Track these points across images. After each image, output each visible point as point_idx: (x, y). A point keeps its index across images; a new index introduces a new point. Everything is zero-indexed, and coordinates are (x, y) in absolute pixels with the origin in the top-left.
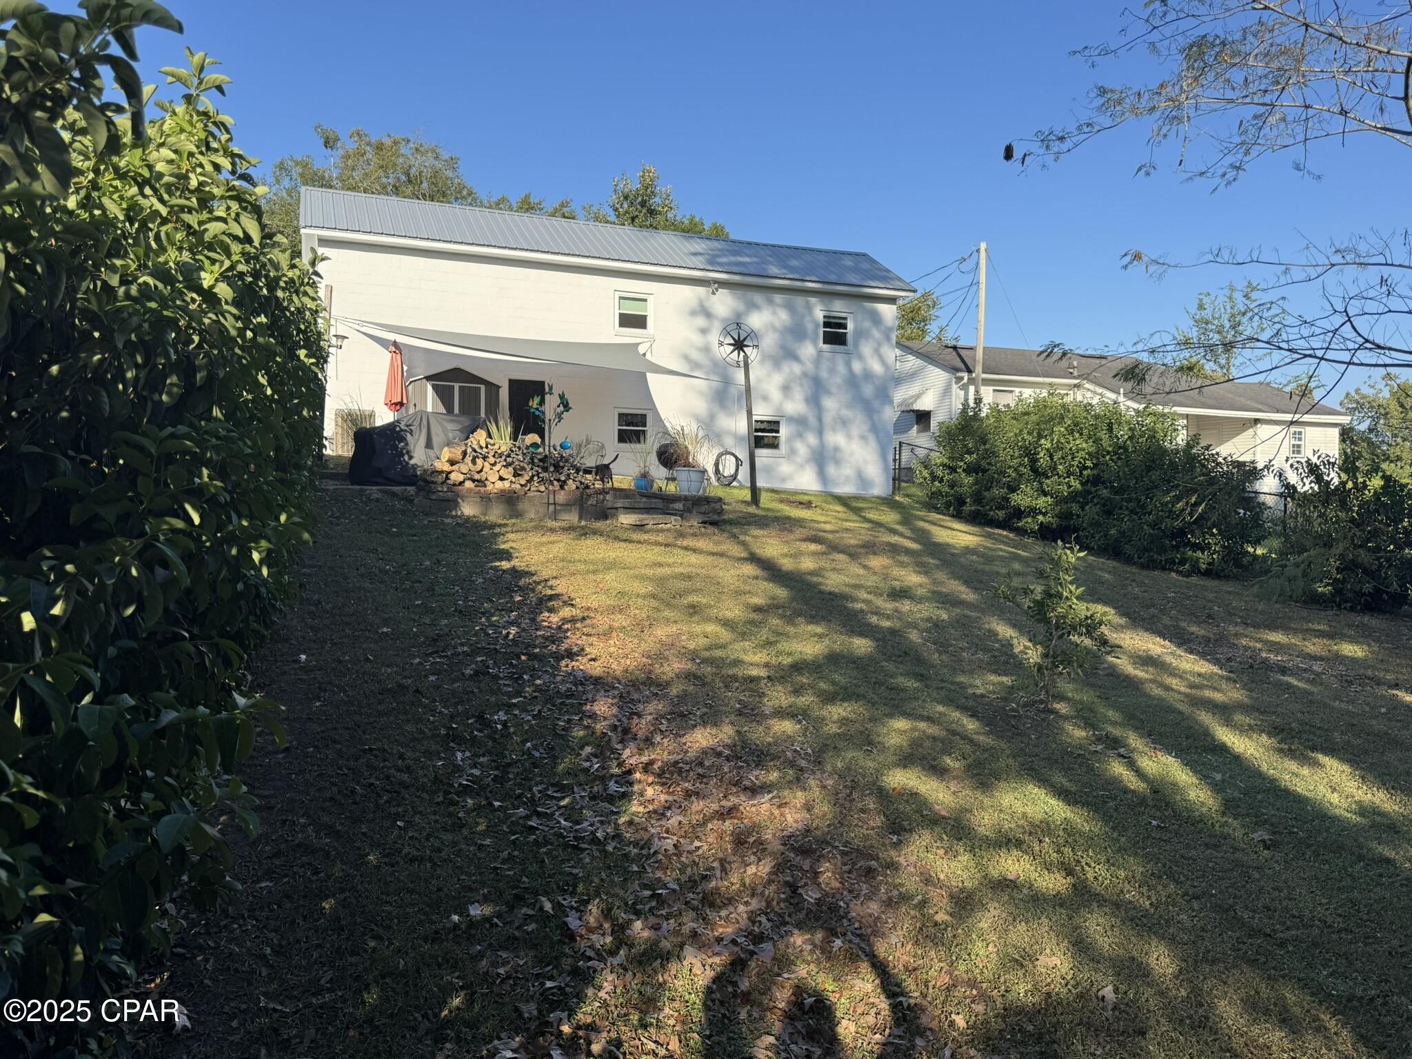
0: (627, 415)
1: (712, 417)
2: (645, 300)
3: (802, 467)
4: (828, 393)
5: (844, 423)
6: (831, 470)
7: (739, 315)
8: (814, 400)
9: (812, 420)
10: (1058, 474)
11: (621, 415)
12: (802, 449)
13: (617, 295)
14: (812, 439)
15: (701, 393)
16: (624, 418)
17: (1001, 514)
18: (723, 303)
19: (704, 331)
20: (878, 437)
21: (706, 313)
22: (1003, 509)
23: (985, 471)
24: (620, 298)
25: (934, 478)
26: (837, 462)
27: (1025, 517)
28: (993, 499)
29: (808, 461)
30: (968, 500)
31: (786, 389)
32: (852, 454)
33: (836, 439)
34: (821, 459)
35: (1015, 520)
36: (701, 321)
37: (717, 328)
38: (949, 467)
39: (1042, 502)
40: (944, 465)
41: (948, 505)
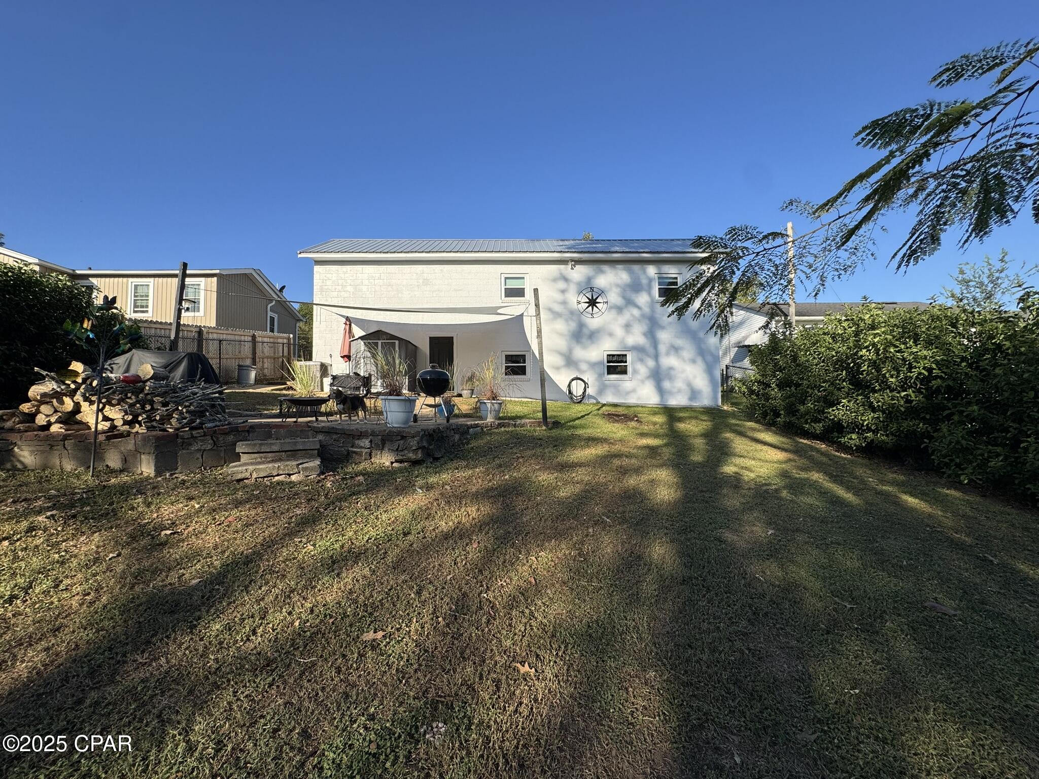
0: (512, 356)
1: (570, 350)
2: (523, 278)
3: (643, 382)
4: (663, 328)
5: (675, 349)
6: (667, 385)
7: (589, 280)
8: (651, 334)
9: (651, 350)
10: (889, 387)
11: (507, 356)
12: (643, 370)
13: (503, 276)
14: (651, 363)
15: (561, 335)
16: (509, 358)
17: (819, 427)
18: (579, 273)
19: (563, 291)
20: (704, 359)
21: (566, 279)
22: (819, 422)
23: (798, 385)
24: (506, 278)
25: (752, 392)
26: (671, 378)
27: (849, 433)
28: (808, 412)
29: (648, 377)
30: (782, 412)
31: (627, 327)
32: (683, 371)
33: (670, 361)
34: (658, 376)
35: (836, 434)
36: (562, 285)
37: (573, 289)
38: (763, 383)
39: (868, 418)
40: (759, 382)
41: (765, 414)
